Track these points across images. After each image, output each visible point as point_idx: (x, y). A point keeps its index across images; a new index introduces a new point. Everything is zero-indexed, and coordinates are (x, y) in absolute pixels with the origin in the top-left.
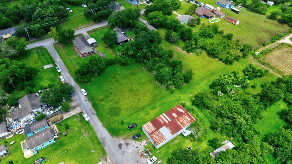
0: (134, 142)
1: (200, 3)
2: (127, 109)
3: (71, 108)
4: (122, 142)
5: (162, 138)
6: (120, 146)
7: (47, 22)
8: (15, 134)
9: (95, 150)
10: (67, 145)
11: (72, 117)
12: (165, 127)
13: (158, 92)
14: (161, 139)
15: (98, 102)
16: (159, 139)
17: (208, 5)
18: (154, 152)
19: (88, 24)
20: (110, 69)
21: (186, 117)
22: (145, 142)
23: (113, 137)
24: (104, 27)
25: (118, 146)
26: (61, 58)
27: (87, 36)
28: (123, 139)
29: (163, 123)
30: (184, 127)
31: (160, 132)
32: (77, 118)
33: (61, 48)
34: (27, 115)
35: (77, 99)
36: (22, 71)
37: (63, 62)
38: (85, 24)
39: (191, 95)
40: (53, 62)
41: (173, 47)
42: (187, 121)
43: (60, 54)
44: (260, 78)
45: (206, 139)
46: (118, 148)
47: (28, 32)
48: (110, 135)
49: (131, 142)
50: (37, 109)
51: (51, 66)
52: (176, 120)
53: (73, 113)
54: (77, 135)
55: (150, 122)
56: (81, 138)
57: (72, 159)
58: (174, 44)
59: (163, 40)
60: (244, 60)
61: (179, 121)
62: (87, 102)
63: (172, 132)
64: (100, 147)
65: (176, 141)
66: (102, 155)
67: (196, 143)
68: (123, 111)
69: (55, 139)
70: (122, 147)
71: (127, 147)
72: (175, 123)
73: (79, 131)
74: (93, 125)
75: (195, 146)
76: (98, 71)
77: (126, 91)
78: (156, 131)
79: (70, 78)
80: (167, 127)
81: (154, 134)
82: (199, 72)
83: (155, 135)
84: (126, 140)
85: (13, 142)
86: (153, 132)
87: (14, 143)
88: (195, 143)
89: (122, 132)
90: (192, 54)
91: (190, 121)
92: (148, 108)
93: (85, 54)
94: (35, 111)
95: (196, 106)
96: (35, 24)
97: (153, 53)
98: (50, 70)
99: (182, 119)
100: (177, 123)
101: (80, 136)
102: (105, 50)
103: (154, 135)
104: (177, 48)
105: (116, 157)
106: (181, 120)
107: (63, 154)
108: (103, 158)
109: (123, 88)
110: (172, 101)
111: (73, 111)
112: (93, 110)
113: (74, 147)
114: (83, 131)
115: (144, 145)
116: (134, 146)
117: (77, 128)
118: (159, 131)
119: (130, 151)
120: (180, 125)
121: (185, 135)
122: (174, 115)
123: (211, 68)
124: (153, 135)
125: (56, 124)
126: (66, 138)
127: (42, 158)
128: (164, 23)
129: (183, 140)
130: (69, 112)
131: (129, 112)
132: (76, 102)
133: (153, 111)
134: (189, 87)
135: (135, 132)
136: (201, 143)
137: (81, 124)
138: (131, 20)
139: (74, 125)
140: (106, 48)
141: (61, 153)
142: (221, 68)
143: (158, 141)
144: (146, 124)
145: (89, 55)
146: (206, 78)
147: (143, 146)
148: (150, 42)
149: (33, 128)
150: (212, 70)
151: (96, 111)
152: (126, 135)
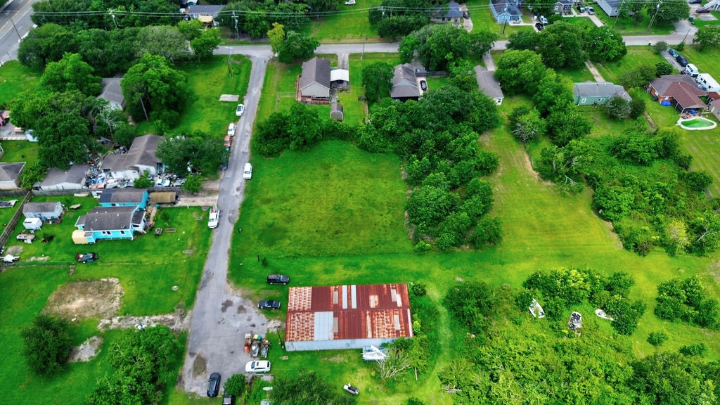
0: (257, 312)
1: (690, 65)
2: (297, 241)
3: (203, 190)
4: (237, 300)
5: (308, 333)
6: (227, 304)
7: (281, 9)
8: (91, 195)
9: (180, 288)
10: (146, 253)
11: (192, 209)
12: (331, 313)
13: (390, 238)
14: (303, 333)
15: (258, 201)
16: (298, 332)
17: (706, 76)
18: (277, 353)
19: (367, 39)
20: (332, 146)
21: (396, 318)
22: (278, 323)
23: (228, 282)
24: (393, 53)
25: (223, 304)
26: (263, 91)
27: (343, 62)
28: (242, 296)
29: (335, 305)
30: (373, 337)
31: (312, 320)
32: (199, 215)
33: (278, 70)
34: (126, 169)
35: (228, 178)
36: (162, 85)
37: (261, 99)
38: (361, 36)
39: (461, 280)
40: (243, 92)
41: (514, 151)
42: (390, 328)
43: (268, 82)
44: (697, 328)
45: (407, 392)
46: (220, 306)
47: (237, 21)
48: (228, 275)
49: (252, 309)
50: (147, 167)
51: (235, 98)
52: (368, 312)
53: (200, 201)
54: (176, 245)
55: (311, 288)
56: (176, 253)
57: (134, 283)
58: (522, 146)
59: (503, 126)
60: (693, 261)
61: (372, 320)
62: (238, 193)
63: (337, 331)
64: (192, 288)
65: (339, 359)
66: (184, 303)
67: (378, 388)
68: (288, 241)
69: (136, 233)
70: (229, 309)
71: (237, 315)
72: (360, 316)
73: (182, 240)
74: (214, 240)
75: (370, 392)
76: (300, 140)
77: (325, 204)
78: (306, 311)
79: (247, 134)
80: (334, 316)
81: (297, 315)
82: (531, 235)
83: (297, 319)
84: (247, 299)
85: (79, 205)
86: (299, 311)
87: (78, 208)
88: (376, 387)
89: (251, 280)
90: (549, 186)
91: (398, 332)
92: (339, 260)
93: (310, 97)
94: (143, 168)
95: (451, 309)
96: (257, 9)
97: (441, 146)
98: (227, 105)
99: (382, 318)
100: (365, 320)
101: (176, 250)
102: (356, 103)
103: (297, 317)
104: (522, 158)
105: (203, 322)
106: (378, 318)
107: (127, 266)
108: (181, 311)
109: (325, 196)
110: (403, 270)
111: (203, 198)
112: (237, 213)
113: (154, 263)
114: (190, 242)
115: (268, 329)
116: (249, 320)
117: (184, 232)
118: (313, 316)
119: (234, 325)
120: (366, 328)
121: (367, 356)
122: (374, 300)
123: (570, 239)
124: (294, 317)
125: (159, 208)
126: (155, 241)
127: (94, 254)
128: (531, 85)
129: (355, 365)
130: (196, 196)
131: (296, 249)
132: (222, 184)
133: (345, 272)
134: (472, 260)
135: (275, 293)
136: (389, 395)
137: (197, 228)
138: (451, 53)
139: (184, 224)
140: (359, 99)
141: (128, 262)
142: (600, 252)
143: (293, 334)
144: (299, 288)
145: (316, 104)
146: (535, 259)
147: (266, 329)
148: (453, 117)
149: (115, 196)
150: (571, 247)
151: (240, 216)
152: (253, 291)
